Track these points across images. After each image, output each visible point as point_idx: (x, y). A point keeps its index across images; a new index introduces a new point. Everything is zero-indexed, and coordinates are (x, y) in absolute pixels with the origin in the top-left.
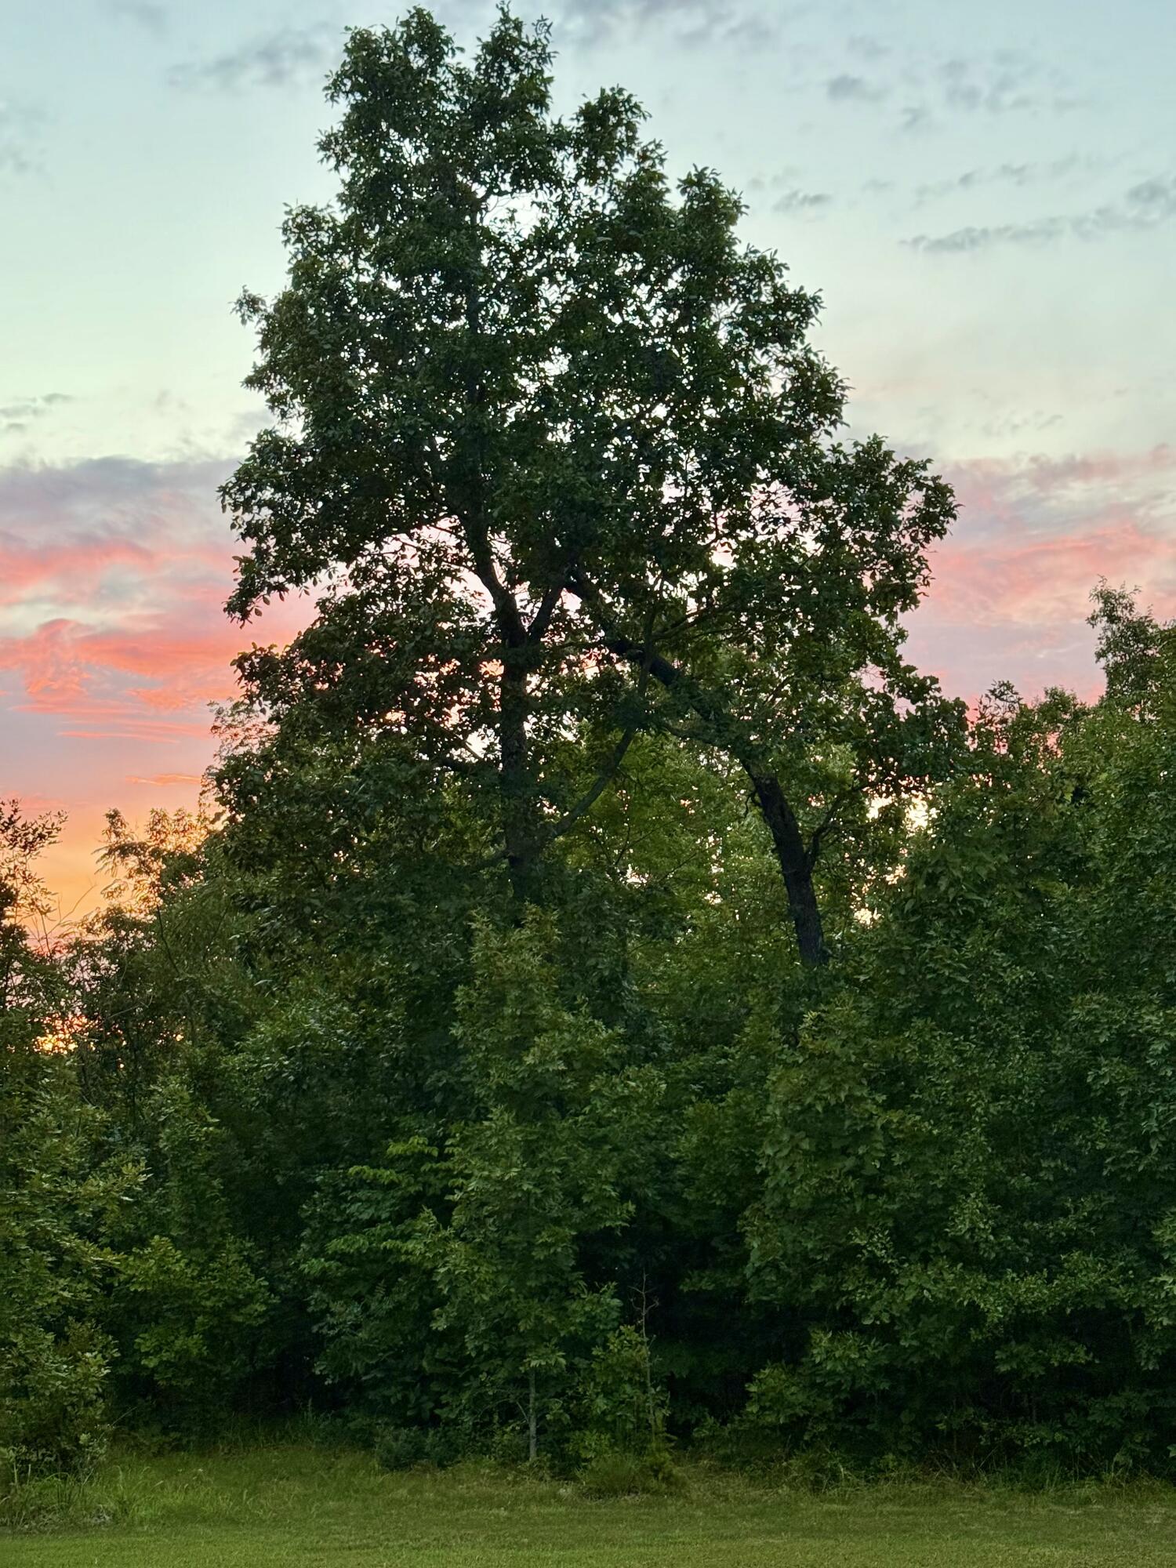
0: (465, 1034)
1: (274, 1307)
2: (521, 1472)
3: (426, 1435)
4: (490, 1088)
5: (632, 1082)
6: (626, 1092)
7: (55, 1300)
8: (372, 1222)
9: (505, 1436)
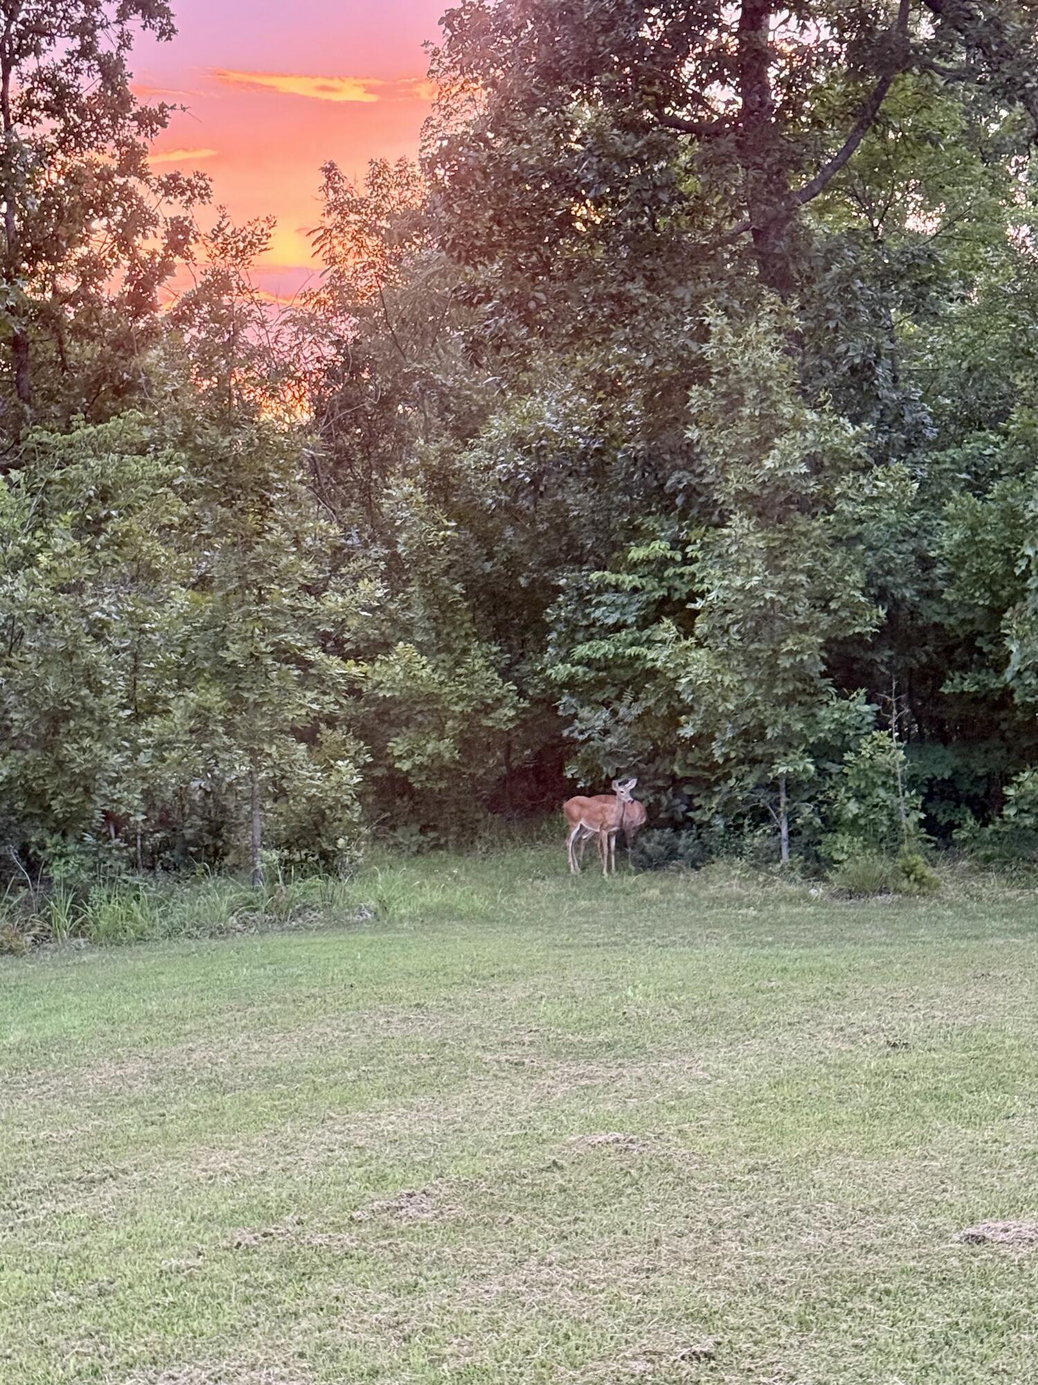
0: (701, 436)
1: (525, 710)
2: (772, 873)
3: (679, 836)
4: (729, 493)
5: (882, 482)
6: (875, 493)
7: (303, 712)
8: (618, 627)
9: (756, 839)
